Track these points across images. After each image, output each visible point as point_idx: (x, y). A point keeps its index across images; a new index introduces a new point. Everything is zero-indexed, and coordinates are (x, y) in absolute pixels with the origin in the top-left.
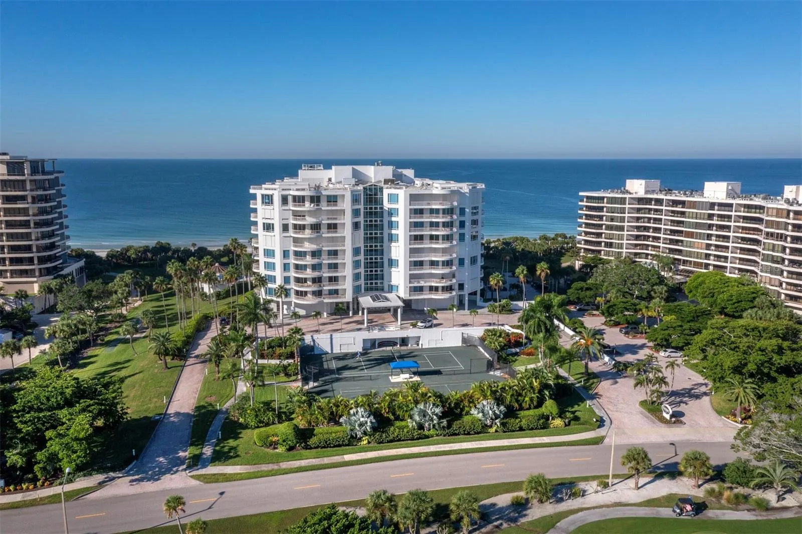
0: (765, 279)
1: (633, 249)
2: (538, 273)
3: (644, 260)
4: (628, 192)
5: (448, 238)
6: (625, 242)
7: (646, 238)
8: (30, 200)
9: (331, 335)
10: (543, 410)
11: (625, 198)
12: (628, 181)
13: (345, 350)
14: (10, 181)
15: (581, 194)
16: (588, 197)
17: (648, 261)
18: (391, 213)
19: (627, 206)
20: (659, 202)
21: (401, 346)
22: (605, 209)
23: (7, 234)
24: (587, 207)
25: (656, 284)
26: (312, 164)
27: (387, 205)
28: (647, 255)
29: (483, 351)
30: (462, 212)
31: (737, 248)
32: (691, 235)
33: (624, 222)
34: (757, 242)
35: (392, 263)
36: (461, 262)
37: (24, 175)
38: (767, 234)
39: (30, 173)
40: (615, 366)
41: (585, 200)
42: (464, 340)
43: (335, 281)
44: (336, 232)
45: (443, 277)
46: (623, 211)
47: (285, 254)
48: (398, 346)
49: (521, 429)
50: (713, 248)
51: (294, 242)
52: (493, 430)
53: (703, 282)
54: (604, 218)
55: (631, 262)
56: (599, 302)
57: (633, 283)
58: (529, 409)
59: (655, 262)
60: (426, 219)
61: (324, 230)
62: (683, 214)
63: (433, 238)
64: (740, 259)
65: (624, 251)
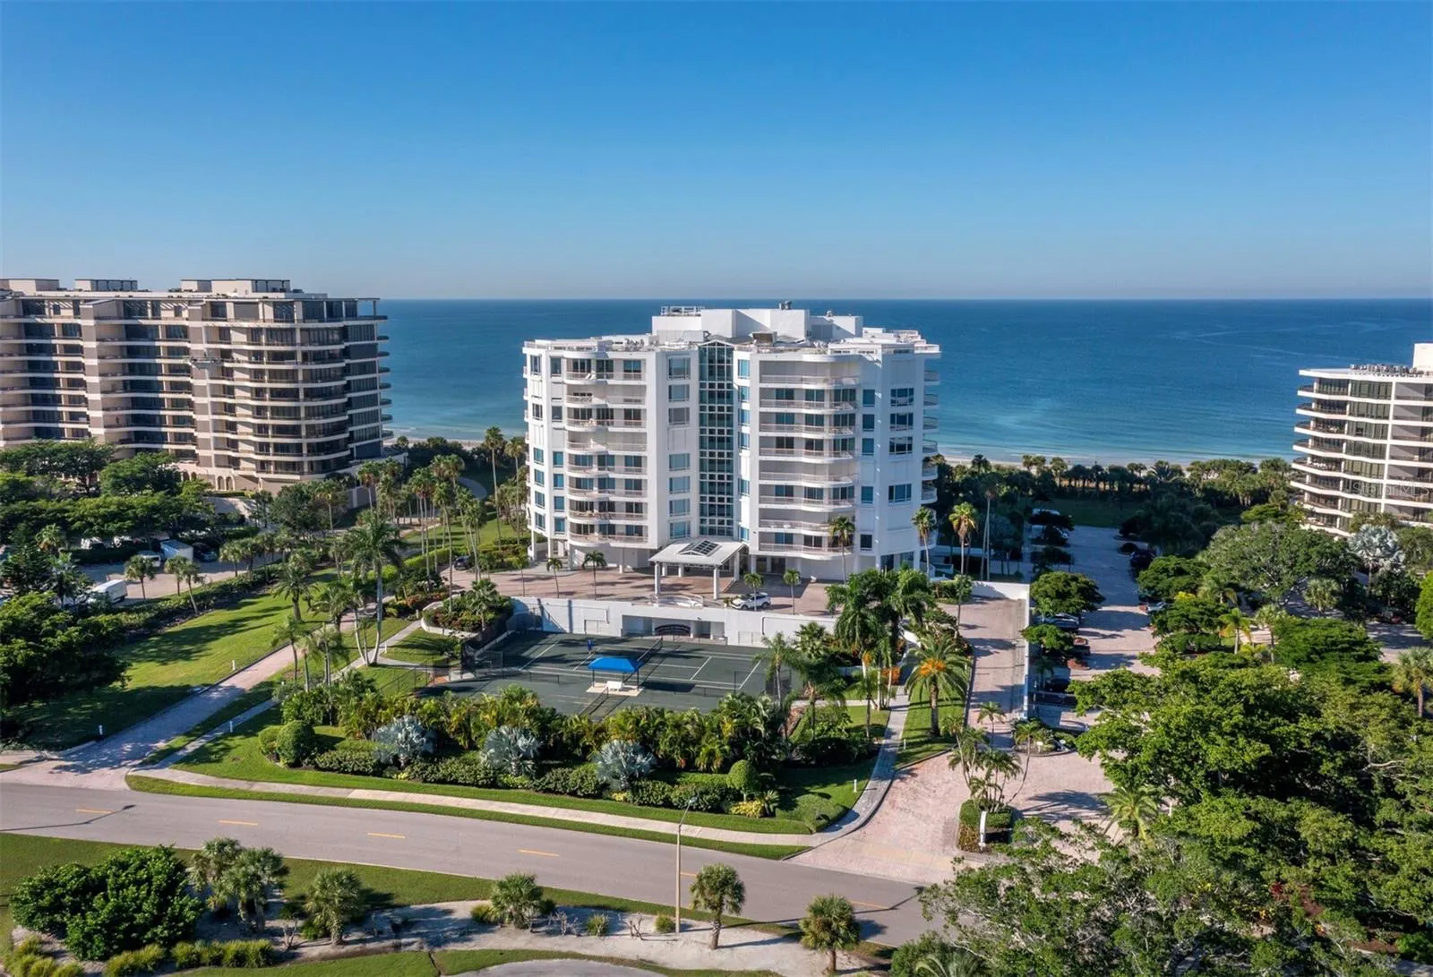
1: (1411, 499)
6: (1385, 481)
8: (299, 358)
9: (570, 602)
11: (1388, 385)
13: (592, 631)
14: (281, 330)
15: (1306, 372)
16: (1322, 381)
18: (741, 395)
19: (1393, 402)
21: (695, 636)
22: (1348, 407)
23: (272, 408)
24: (1319, 401)
26: (678, 307)
27: (736, 381)
30: (869, 397)
33: (1385, 437)
35: (742, 486)
36: (867, 493)
37: (293, 321)
39: (301, 317)
41: (1316, 386)
43: (637, 512)
44: (637, 424)
46: (1383, 412)
47: (557, 458)
48: (692, 636)
49: (667, 804)
51: (570, 439)
52: (621, 796)
54: (1345, 427)
58: (705, 770)
60: (798, 408)
61: (618, 419)
63: (811, 444)
65: (1383, 501)
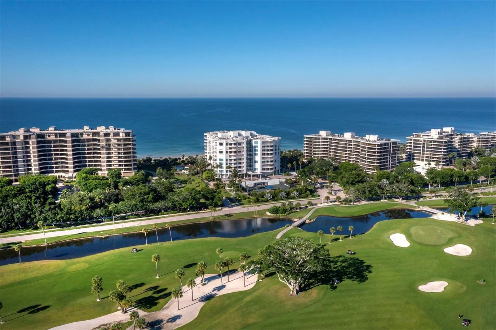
0: (361, 164)
1: (323, 155)
2: (299, 163)
3: (326, 159)
4: (320, 136)
5: (271, 154)
6: (320, 153)
7: (327, 151)
8: (131, 145)
9: (245, 182)
10: (307, 193)
11: (320, 138)
12: (320, 132)
15: (304, 136)
16: (307, 137)
17: (328, 159)
18: (255, 147)
19: (320, 140)
20: (331, 139)
22: (313, 142)
23: (124, 156)
24: (306, 141)
25: (330, 166)
27: (254, 144)
28: (327, 157)
29: (286, 185)
30: (276, 146)
31: (354, 154)
32: (340, 150)
33: (319, 146)
34: (359, 152)
35: (255, 162)
36: (275, 161)
38: (361, 150)
40: (321, 186)
42: (280, 182)
43: (241, 167)
44: (241, 153)
45: (270, 165)
46: (319, 142)
47: (227, 160)
48: (262, 185)
49: (303, 197)
50: (347, 154)
51: (229, 156)
52: (297, 198)
53: (343, 165)
54: (313, 145)
55: (322, 159)
56: (314, 172)
57: (324, 166)
58: (304, 193)
59: (330, 159)
60: (266, 149)
61: (238, 152)
62: (338, 143)
63: (268, 154)
64: (355, 158)
65: (320, 156)
